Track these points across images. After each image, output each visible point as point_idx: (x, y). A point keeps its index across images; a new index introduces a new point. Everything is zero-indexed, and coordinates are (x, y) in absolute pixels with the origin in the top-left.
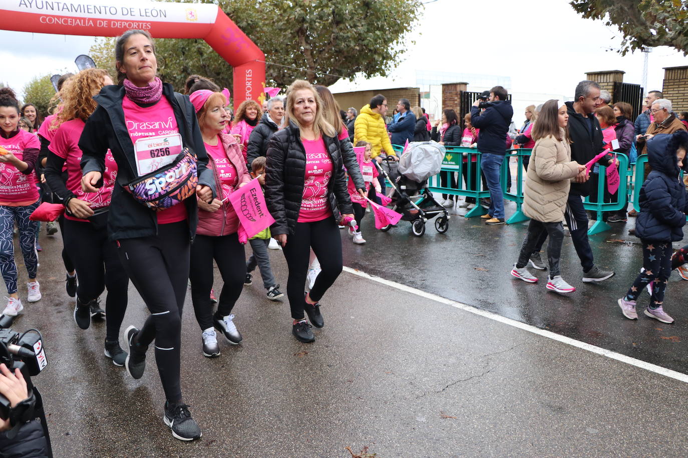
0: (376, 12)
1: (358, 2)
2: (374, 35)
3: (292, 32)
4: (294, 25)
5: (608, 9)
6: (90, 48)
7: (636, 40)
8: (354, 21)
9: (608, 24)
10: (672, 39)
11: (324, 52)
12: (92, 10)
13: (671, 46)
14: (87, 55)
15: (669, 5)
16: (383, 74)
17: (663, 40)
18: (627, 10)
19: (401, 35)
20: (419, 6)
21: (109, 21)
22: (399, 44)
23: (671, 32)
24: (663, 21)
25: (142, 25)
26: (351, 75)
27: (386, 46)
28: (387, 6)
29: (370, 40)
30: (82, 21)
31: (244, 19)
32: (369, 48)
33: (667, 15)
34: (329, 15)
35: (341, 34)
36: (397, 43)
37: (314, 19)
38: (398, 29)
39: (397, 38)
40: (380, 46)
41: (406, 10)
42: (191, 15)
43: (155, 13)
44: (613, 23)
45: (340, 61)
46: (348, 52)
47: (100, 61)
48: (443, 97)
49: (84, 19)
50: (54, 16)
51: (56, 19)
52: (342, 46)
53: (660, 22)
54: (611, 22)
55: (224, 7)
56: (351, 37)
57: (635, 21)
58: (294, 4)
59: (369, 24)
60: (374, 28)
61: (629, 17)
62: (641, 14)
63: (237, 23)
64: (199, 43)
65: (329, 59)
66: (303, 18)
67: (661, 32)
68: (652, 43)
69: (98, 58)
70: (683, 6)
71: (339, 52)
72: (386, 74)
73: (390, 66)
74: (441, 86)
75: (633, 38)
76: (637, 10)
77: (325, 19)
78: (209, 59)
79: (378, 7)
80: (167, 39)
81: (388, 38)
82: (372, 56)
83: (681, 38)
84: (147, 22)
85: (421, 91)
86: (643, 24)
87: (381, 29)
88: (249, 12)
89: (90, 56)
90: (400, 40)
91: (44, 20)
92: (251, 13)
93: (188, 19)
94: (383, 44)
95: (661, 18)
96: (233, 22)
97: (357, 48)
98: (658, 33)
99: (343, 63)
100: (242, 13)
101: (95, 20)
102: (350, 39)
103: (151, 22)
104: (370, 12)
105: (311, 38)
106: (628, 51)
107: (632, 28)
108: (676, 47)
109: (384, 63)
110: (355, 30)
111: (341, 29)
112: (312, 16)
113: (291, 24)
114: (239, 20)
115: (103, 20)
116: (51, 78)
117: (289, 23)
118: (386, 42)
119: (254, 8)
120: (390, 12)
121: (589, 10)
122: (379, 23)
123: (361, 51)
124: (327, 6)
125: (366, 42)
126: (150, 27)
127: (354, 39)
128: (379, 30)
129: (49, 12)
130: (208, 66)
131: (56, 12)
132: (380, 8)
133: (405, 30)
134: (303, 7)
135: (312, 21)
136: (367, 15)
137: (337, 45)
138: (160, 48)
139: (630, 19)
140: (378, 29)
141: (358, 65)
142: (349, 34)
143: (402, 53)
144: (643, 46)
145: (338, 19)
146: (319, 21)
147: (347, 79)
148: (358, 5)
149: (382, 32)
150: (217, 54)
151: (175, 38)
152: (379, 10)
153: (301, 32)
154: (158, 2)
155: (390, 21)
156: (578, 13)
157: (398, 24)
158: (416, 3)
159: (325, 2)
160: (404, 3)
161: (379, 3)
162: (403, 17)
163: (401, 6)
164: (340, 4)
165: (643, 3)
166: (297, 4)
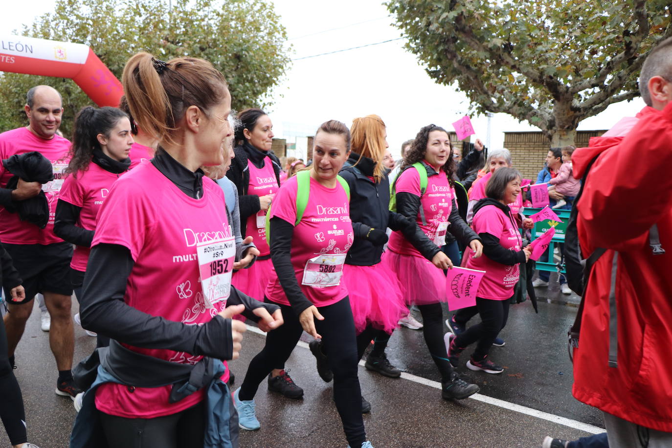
0: (246, 65)
1: (230, 55)
2: (244, 87)
5: (457, 77)
7: (480, 106)
8: (225, 72)
9: (457, 90)
10: (510, 108)
13: (509, 113)
15: (505, 79)
17: (502, 108)
18: (472, 80)
19: (269, 89)
20: (288, 62)
22: (267, 96)
23: (508, 102)
24: (502, 91)
25: (5, 58)
27: (254, 98)
28: (257, 60)
29: (239, 92)
31: (115, 62)
32: (238, 98)
33: (504, 87)
36: (266, 95)
38: (267, 83)
39: (265, 90)
40: (249, 98)
41: (275, 65)
42: (59, 54)
43: (20, 48)
44: (461, 90)
48: (308, 149)
53: (499, 93)
54: (459, 89)
55: (95, 48)
57: (479, 89)
58: (168, 51)
59: (239, 76)
60: (244, 80)
61: (474, 86)
62: (483, 84)
63: (108, 65)
64: (68, 83)
67: (500, 100)
68: (493, 109)
70: (516, 81)
74: (307, 139)
75: (478, 104)
76: (480, 80)
78: (77, 99)
79: (249, 60)
80: (32, 76)
81: (257, 91)
82: (241, 106)
83: (516, 107)
84: (11, 56)
85: (287, 142)
86: (486, 93)
87: (251, 81)
88: (121, 55)
90: (268, 93)
92: (123, 57)
93: (56, 57)
94: (252, 96)
95: (500, 89)
96: (104, 64)
98: (498, 102)
100: (114, 56)
103: (16, 57)
104: (241, 64)
106: (474, 115)
107: (477, 96)
108: (513, 115)
114: (110, 63)
118: (256, 94)
119: (126, 52)
120: (260, 66)
121: (441, 76)
122: (249, 76)
125: (235, 93)
126: (14, 61)
128: (249, 83)
130: (76, 106)
132: (251, 61)
133: (273, 84)
136: (237, 68)
138: (24, 84)
139: (475, 88)
140: (248, 81)
143: (270, 105)
144: (486, 111)
148: (230, 57)
149: (251, 84)
150: (85, 95)
151: (42, 75)
152: (249, 64)
154: (24, 37)
155: (260, 74)
156: (432, 78)
157: (267, 78)
158: (284, 59)
159: (198, 51)
160: (274, 58)
161: (250, 56)
162: (273, 71)
163: (270, 61)
164: (212, 54)
165: (485, 75)
166: (170, 52)
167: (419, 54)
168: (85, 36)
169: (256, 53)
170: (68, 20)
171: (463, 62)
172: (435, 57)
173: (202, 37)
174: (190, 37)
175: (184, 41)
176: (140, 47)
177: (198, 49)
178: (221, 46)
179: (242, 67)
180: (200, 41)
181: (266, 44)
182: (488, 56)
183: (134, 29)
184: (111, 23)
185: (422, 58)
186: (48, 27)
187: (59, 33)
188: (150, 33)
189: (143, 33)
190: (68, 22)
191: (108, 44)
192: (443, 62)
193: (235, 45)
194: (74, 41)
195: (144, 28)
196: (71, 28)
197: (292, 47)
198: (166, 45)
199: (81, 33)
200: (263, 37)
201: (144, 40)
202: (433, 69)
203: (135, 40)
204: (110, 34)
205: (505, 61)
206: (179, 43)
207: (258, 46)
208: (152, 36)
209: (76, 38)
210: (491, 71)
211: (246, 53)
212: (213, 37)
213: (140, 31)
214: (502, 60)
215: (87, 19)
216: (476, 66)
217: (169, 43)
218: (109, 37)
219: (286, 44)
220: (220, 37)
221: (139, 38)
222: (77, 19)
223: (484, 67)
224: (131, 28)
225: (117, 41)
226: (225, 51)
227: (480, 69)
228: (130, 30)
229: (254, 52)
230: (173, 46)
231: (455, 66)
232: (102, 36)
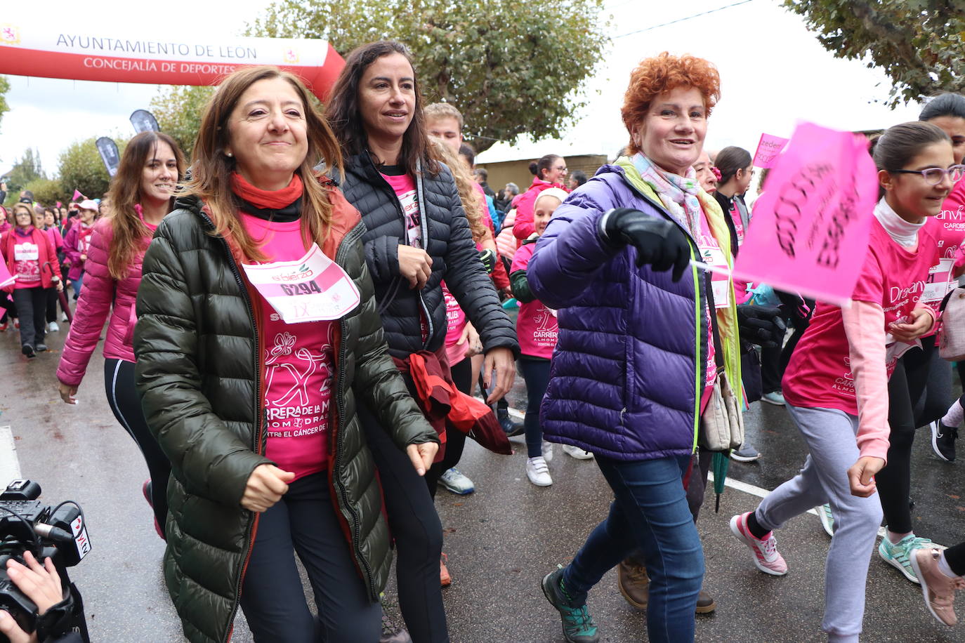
0: (546, 50)
1: (522, 37)
2: (544, 82)
3: (430, 78)
4: (433, 69)
5: (869, 45)
6: (150, 100)
7: (910, 87)
8: (515, 63)
9: (870, 65)
10: (960, 86)
11: (473, 106)
12: (155, 49)
14: (146, 109)
15: (955, 39)
16: (556, 136)
17: (948, 87)
18: (897, 47)
19: (581, 82)
20: (606, 42)
21: (178, 64)
22: (578, 94)
23: (958, 77)
24: (948, 62)
25: (223, 69)
26: (511, 137)
27: (560, 97)
28: (561, 43)
29: (538, 90)
30: (141, 63)
32: (537, 99)
33: (952, 53)
34: (481, 54)
35: (498, 80)
36: (576, 92)
37: (461, 60)
38: (577, 75)
39: (575, 85)
40: (552, 98)
41: (588, 48)
42: (290, 56)
43: (240, 53)
44: (877, 64)
45: (496, 118)
46: (507, 105)
47: (164, 118)
49: (144, 61)
50: (103, 58)
51: (106, 61)
52: (500, 98)
53: (943, 63)
54: (874, 63)
55: (336, 43)
56: (512, 85)
57: (908, 61)
58: (433, 39)
59: (536, 67)
60: (544, 73)
61: (899, 57)
62: (916, 51)
65: (481, 114)
66: (445, 58)
67: (945, 77)
68: (931, 91)
69: (161, 113)
71: (495, 105)
72: (561, 136)
73: (566, 125)
75: (906, 85)
76: (910, 46)
77: (475, 59)
79: (549, 43)
81: (563, 87)
82: (541, 111)
84: (230, 65)
85: (609, 158)
86: (919, 66)
87: (554, 73)
89: (151, 112)
90: (580, 88)
91: (90, 62)
93: (286, 60)
94: (556, 95)
95: (945, 57)
97: (520, 100)
98: (940, 78)
99: (500, 121)
101: (158, 63)
102: (511, 88)
104: (538, 50)
105: (456, 86)
106: (899, 103)
107: (905, 72)
109: (558, 121)
110: (517, 75)
111: (498, 74)
112: (457, 56)
113: (429, 67)
115: (170, 62)
116: (97, 141)
117: (426, 67)
118: (561, 92)
120: (566, 50)
121: (843, 46)
122: (551, 66)
123: (526, 103)
124: (478, 42)
125: (532, 92)
127: (516, 87)
128: (551, 75)
129: (97, 52)
131: (106, 52)
132: (552, 45)
133: (586, 75)
134: (445, 43)
135: (458, 63)
136: (533, 55)
137: (493, 96)
139: (901, 59)
140: (549, 73)
141: (522, 123)
142: (509, 81)
143: (583, 106)
144: (920, 96)
145: (494, 61)
146: (467, 62)
147: (507, 143)
148: (521, 40)
149: (554, 78)
152: (551, 47)
153: (443, 78)
154: (245, 37)
155: (565, 62)
156: (828, 50)
157: (577, 67)
158: (601, 38)
159: (476, 36)
160: (586, 38)
161: (551, 37)
162: (584, 57)
163: (580, 42)
164: (496, 38)
165: (919, 37)
166: (436, 39)
167: (807, 13)
168: (321, 28)
169: (558, 32)
170: (299, 8)
171: (880, 19)
172: (833, 16)
173: (481, 14)
174: (463, 17)
175: (455, 23)
176: (395, 35)
177: (476, 32)
178: (508, 25)
179: (540, 54)
180: (478, 21)
181: (574, 17)
182: (925, 4)
183: (386, 13)
184: (355, 6)
185: (813, 18)
186: (274, 21)
187: (289, 27)
188: (408, 16)
189: (398, 17)
190: (299, 11)
191: (351, 36)
192: (847, 23)
193: (528, 22)
194: (307, 36)
195: (400, 10)
196: (305, 18)
197: (610, 21)
198: (430, 30)
199: (316, 25)
200: (568, 9)
201: (401, 26)
202: (830, 35)
203: (388, 28)
204: (354, 23)
205: (956, 10)
206: (448, 25)
207: (562, 22)
208: (410, 18)
209: (310, 32)
210: (931, 29)
211: (546, 33)
212: (497, 14)
213: (394, 13)
214: (951, 9)
215: (324, 4)
216: (902, 23)
217: (435, 28)
218: (354, 26)
219: (603, 16)
220: (506, 13)
221: (394, 24)
222: (311, 5)
223: (916, 25)
224: (383, 10)
225: (363, 30)
226: (514, 31)
227: (910, 27)
228: (381, 13)
229: (556, 31)
230: (440, 31)
231: (867, 28)
232: (344, 26)
